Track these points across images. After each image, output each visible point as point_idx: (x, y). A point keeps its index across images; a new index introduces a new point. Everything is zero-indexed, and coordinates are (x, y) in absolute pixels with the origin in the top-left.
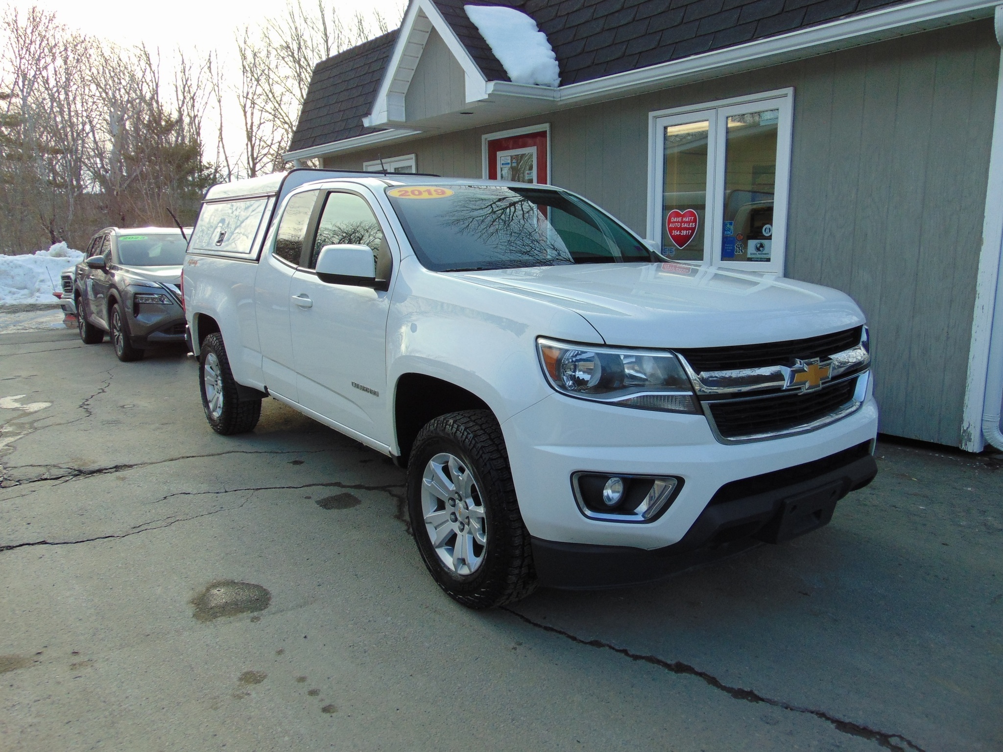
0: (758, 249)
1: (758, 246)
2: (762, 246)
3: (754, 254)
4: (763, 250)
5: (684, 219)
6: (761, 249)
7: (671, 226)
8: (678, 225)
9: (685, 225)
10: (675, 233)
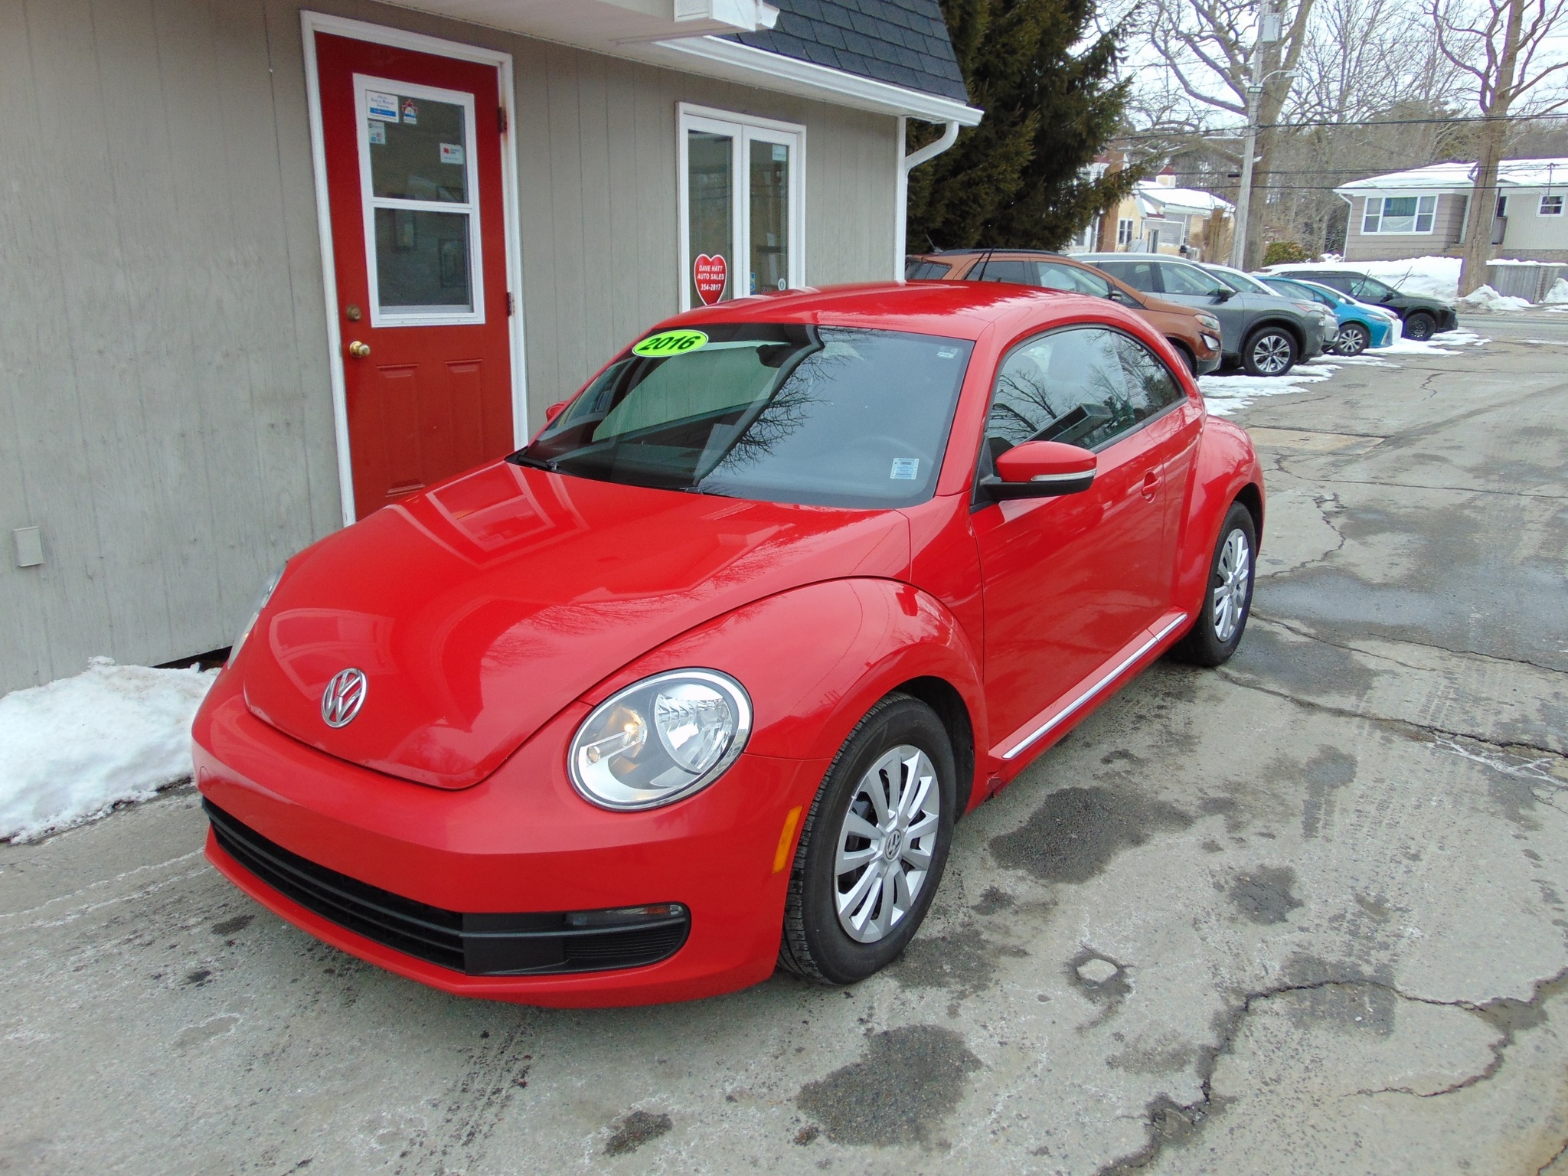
5: (713, 268)
7: (700, 277)
8: (707, 277)
9: (714, 277)
10: (705, 287)
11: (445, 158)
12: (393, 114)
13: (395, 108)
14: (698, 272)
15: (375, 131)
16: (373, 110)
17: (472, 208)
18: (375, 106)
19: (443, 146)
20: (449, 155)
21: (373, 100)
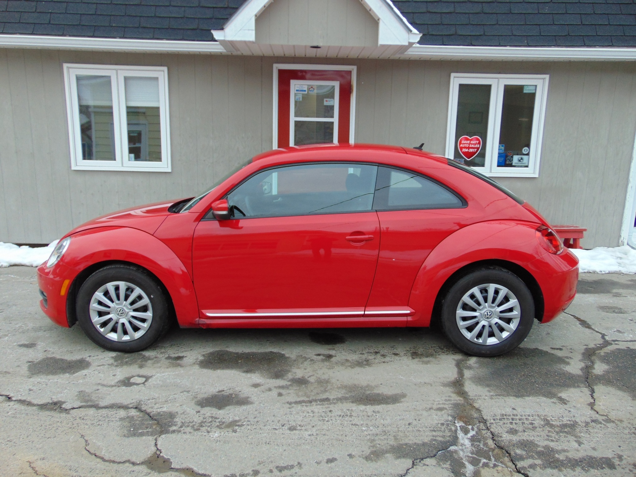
0: (520, 161)
1: (520, 159)
2: (522, 159)
3: (517, 163)
4: (523, 161)
5: (472, 142)
6: (521, 160)
7: (461, 146)
8: (467, 146)
9: (473, 146)
10: (464, 150)
11: (326, 103)
12: (305, 91)
13: (306, 89)
14: (460, 143)
15: (297, 97)
16: (297, 90)
17: (335, 120)
18: (298, 89)
19: (325, 100)
20: (328, 102)
21: (297, 87)
